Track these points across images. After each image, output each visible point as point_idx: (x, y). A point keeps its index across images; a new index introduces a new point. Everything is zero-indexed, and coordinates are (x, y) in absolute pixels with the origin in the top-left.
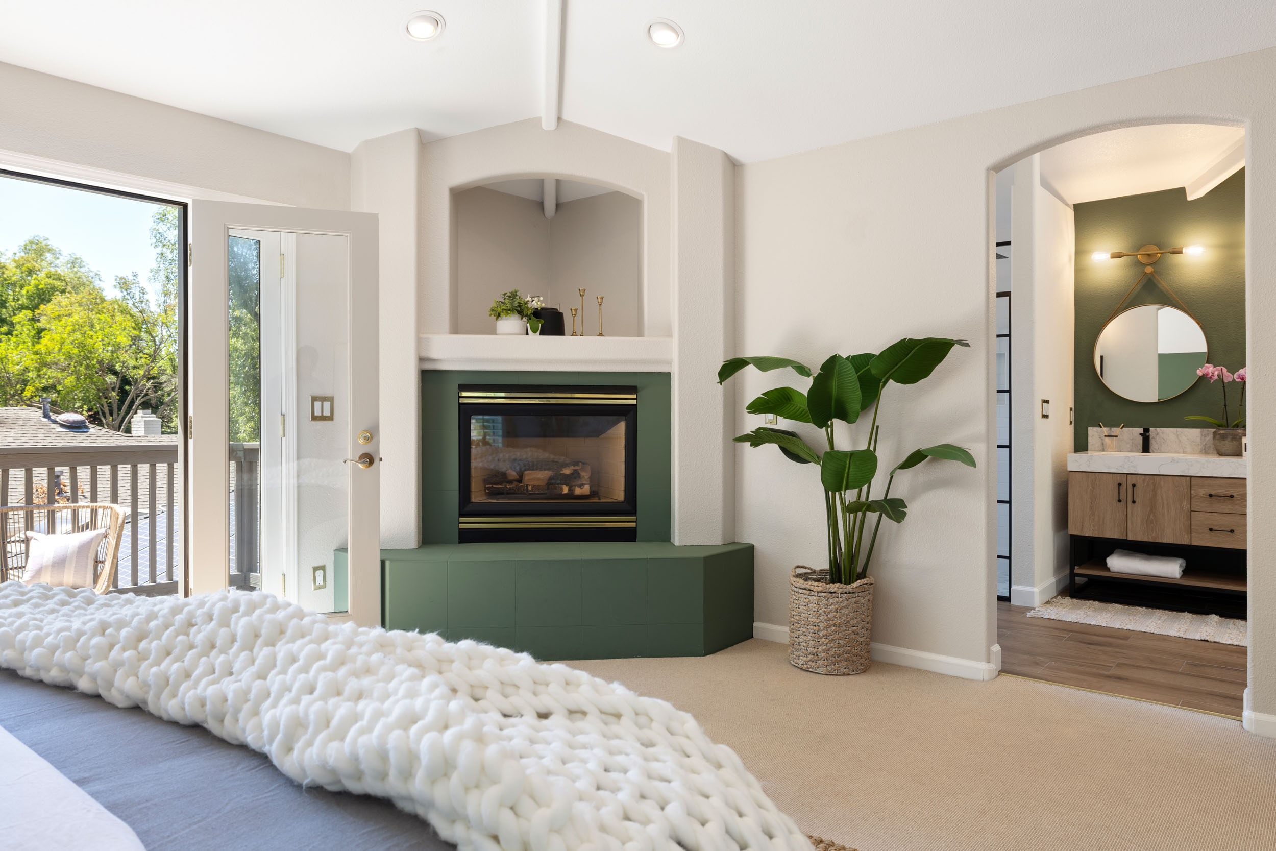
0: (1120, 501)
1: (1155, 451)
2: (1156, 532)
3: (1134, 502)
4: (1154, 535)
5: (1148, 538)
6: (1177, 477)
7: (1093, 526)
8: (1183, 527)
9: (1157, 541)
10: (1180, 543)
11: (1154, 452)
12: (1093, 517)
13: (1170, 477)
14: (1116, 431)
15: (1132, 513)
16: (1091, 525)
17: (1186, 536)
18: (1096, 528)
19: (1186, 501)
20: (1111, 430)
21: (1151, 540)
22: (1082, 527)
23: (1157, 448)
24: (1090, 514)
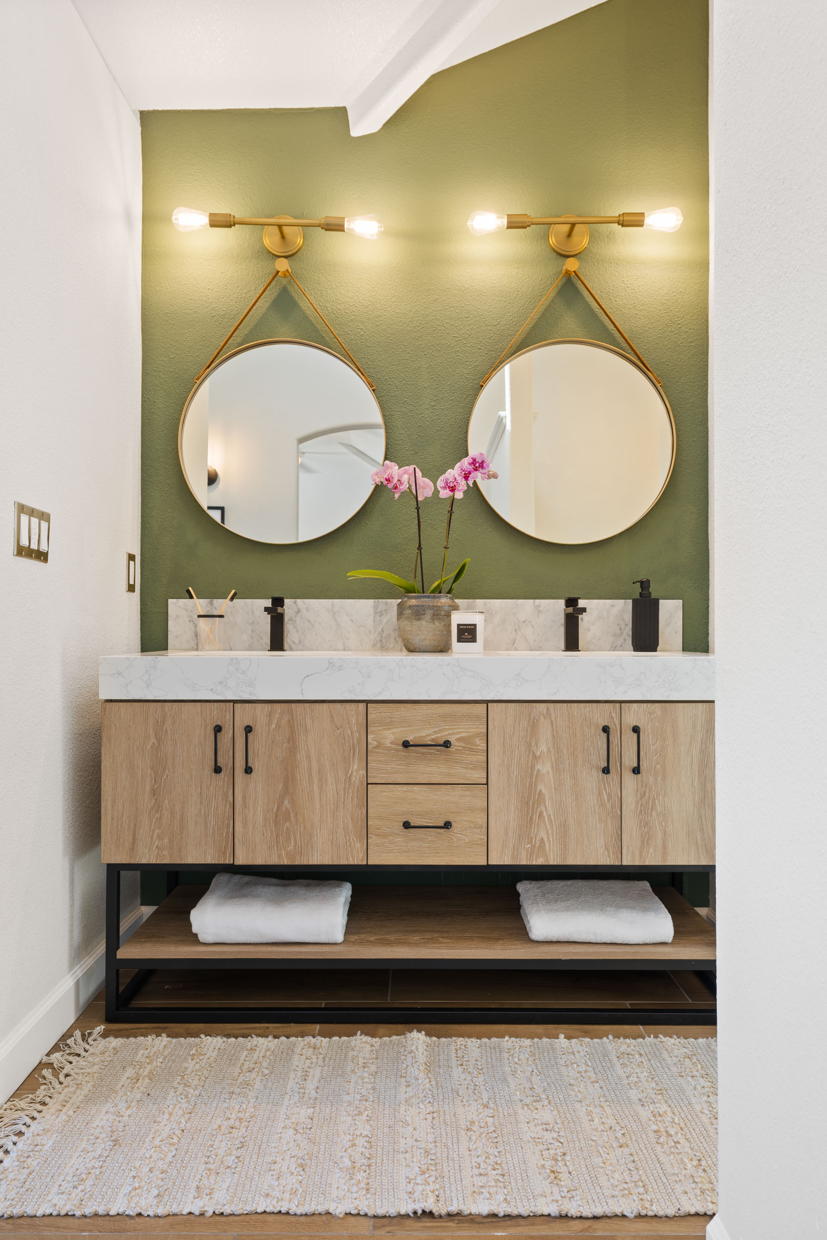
0: (218, 770)
1: (294, 646)
2: (295, 839)
3: (248, 770)
4: (291, 848)
5: (280, 856)
6: (338, 705)
7: (160, 837)
8: (350, 824)
9: (297, 863)
10: (346, 863)
11: (291, 649)
12: (158, 816)
13: (325, 705)
14: (221, 605)
15: (244, 798)
16: (155, 836)
17: (358, 845)
18: (166, 841)
19: (356, 762)
20: (211, 604)
21: (286, 862)
22: (133, 844)
23: (297, 642)
24: (153, 807)
